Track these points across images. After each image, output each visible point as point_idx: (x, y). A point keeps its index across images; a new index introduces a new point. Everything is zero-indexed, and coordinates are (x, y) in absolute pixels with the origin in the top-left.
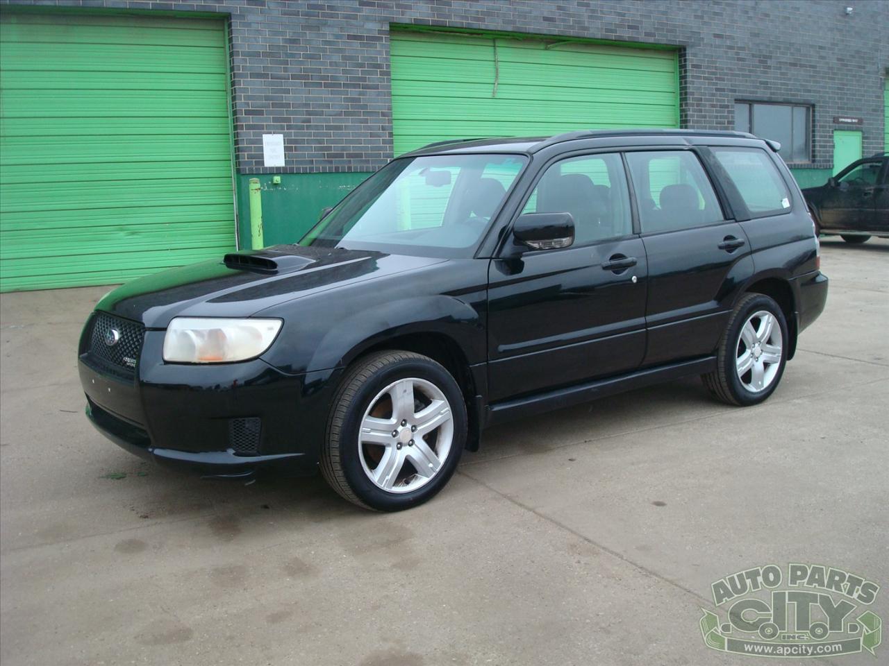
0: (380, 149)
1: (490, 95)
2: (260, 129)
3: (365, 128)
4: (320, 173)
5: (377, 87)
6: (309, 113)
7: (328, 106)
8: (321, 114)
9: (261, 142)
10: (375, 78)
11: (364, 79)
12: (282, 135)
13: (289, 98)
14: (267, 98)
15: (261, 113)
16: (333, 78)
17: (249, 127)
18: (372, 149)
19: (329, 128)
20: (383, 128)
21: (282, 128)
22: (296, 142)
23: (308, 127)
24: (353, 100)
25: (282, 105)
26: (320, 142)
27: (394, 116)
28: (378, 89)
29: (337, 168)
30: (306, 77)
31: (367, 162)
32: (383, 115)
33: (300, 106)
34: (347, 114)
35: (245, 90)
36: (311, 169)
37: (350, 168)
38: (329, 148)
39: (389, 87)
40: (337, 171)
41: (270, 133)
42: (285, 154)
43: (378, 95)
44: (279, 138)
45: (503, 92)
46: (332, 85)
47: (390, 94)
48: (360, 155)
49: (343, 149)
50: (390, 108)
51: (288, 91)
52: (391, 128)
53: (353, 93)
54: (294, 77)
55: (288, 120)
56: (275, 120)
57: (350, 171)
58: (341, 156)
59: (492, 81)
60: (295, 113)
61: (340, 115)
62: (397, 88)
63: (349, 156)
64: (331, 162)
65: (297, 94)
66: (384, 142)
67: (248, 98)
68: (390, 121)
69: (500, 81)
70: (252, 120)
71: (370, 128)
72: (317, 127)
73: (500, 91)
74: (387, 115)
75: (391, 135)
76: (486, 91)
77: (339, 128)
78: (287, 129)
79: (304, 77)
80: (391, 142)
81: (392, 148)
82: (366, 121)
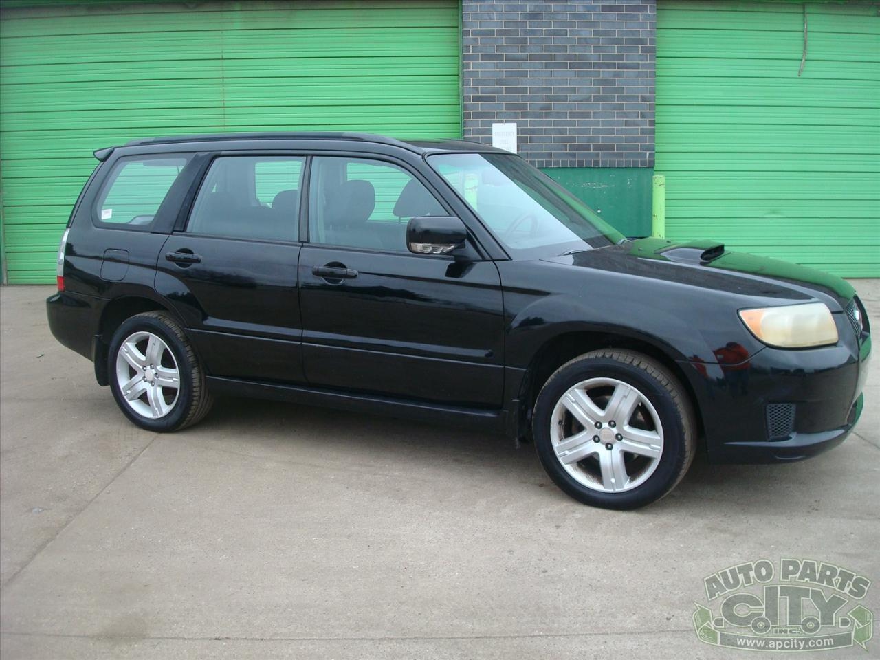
0: (637, 139)
1: (795, 74)
2: (490, 118)
3: (619, 115)
4: (559, 168)
5: (637, 66)
6: (549, 99)
7: (573, 90)
8: (565, 99)
9: (490, 132)
10: (635, 56)
11: (621, 57)
12: (515, 125)
13: (526, 82)
14: (500, 82)
15: (492, 99)
16: (581, 57)
17: (477, 115)
18: (627, 140)
19: (572, 115)
20: (643, 116)
21: (516, 116)
22: (532, 132)
23: (547, 115)
24: (605, 82)
25: (517, 90)
26: (561, 132)
27: (658, 101)
28: (639, 69)
29: (581, 163)
30: (549, 57)
31: (621, 155)
32: (644, 99)
33: (538, 90)
34: (597, 99)
35: (475, 73)
36: (549, 163)
37: (597, 163)
38: (573, 139)
39: (653, 66)
40: (581, 166)
41: (502, 122)
42: (518, 146)
43: (638, 76)
44: (512, 127)
45: (812, 70)
46: (579, 64)
47: (654, 75)
48: (612, 148)
49: (590, 140)
50: (653, 91)
51: (525, 74)
52: (653, 115)
53: (606, 74)
54: (533, 57)
55: (524, 107)
56: (508, 107)
57: (596, 166)
58: (588, 148)
59: (800, 56)
60: (532, 99)
61: (588, 99)
62: (663, 67)
63: (597, 148)
64: (574, 156)
65: (536, 77)
66: (643, 132)
67: (477, 82)
68: (652, 107)
69: (809, 56)
70: (480, 108)
71: (625, 115)
72: (558, 115)
73: (809, 69)
74: (649, 99)
75: (653, 123)
76: (791, 69)
77: (587, 115)
78: (522, 118)
79: (546, 58)
80: (653, 132)
81: (652, 139)
82: (621, 107)
